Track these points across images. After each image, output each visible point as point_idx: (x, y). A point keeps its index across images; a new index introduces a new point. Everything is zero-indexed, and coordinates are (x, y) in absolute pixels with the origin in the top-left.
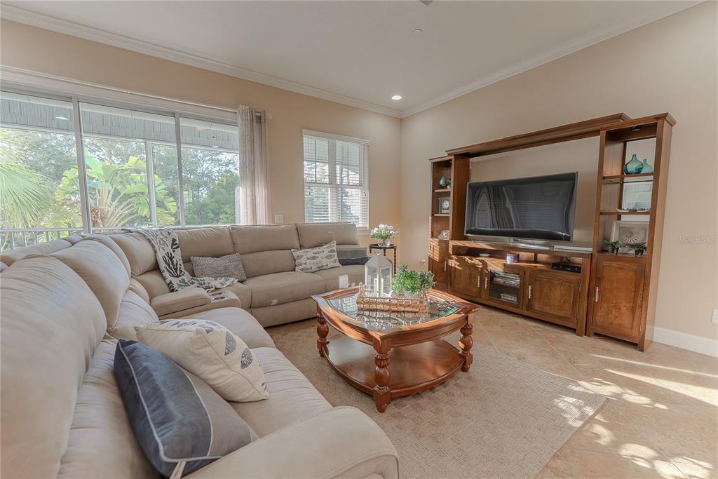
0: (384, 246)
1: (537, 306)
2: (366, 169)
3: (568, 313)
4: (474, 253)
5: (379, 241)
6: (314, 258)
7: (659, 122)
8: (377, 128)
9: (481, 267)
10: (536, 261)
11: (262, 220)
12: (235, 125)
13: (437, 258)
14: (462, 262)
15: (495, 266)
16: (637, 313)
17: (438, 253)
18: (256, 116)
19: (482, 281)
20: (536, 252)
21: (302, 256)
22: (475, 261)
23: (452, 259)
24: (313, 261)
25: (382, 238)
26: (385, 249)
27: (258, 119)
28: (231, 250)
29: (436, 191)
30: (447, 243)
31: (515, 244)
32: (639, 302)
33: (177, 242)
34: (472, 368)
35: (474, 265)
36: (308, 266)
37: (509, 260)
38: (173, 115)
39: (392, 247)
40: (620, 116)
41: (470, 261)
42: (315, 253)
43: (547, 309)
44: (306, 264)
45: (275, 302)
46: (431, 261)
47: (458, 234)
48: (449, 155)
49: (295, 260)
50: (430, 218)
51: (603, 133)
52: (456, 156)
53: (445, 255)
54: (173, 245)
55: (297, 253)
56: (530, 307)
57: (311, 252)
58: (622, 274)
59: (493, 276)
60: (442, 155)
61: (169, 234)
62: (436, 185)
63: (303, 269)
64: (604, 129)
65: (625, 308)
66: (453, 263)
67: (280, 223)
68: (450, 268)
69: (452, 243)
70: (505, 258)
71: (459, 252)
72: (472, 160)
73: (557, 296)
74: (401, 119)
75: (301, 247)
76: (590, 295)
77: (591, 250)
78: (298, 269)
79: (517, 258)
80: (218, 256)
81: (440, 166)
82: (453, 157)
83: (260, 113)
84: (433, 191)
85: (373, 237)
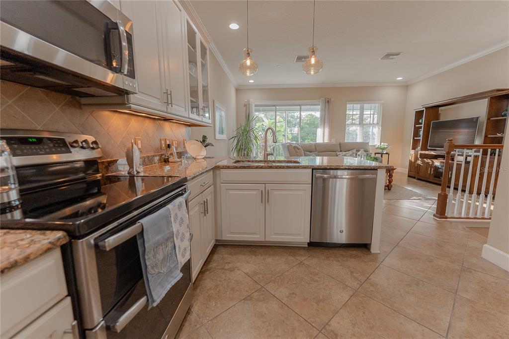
5: (380, 151)
8: (390, 95)
9: (430, 163)
12: (319, 105)
13: (413, 160)
14: (423, 162)
15: (437, 163)
17: (414, 157)
18: (327, 101)
19: (431, 170)
22: (429, 161)
23: (419, 160)
25: (381, 149)
26: (382, 154)
30: (418, 152)
35: (428, 163)
39: (387, 153)
41: (427, 161)
46: (411, 162)
47: (424, 148)
48: (423, 108)
50: (412, 140)
51: (489, 97)
52: (427, 108)
53: (416, 159)
57: (344, 153)
59: (436, 168)
60: (420, 108)
62: (416, 123)
66: (419, 162)
67: (333, 141)
68: (418, 164)
69: (420, 152)
71: (423, 156)
72: (440, 109)
74: (407, 86)
75: (340, 151)
81: (419, 113)
82: (424, 109)
83: (329, 99)
84: (415, 126)
85: (377, 148)
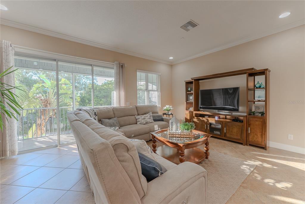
0: (168, 114)
1: (228, 135)
2: (159, 84)
3: (239, 138)
4: (203, 116)
6: (144, 119)
7: (265, 71)
8: (163, 69)
9: (206, 121)
10: (226, 119)
11: (123, 105)
12: (113, 68)
13: (188, 118)
14: (199, 119)
15: (212, 121)
16: (263, 137)
17: (189, 116)
18: (121, 65)
19: (207, 126)
20: (226, 115)
21: (140, 118)
22: (204, 119)
23: (195, 118)
24: (144, 120)
25: (168, 111)
26: (169, 115)
27: (122, 66)
28: (114, 117)
29: (187, 93)
30: (192, 112)
31: (218, 112)
32: (264, 132)
33: (96, 114)
34: (209, 157)
35: (203, 121)
36: (142, 122)
37: (216, 118)
38: (91, 65)
39: (171, 114)
40: (253, 69)
41: (202, 119)
42: (145, 117)
43: (232, 136)
44: (141, 121)
45: (133, 135)
46: (186, 119)
47: (197, 109)
48: (192, 79)
49: (137, 120)
50: (185, 103)
51: (248, 74)
52: (195, 80)
53: (192, 117)
54: (95, 115)
55: (137, 117)
56: (225, 135)
57: (143, 116)
58: (257, 123)
59: (211, 124)
60: (189, 79)
61: (93, 110)
62: (187, 90)
63: (140, 123)
64: (248, 73)
65: (259, 135)
66: (195, 120)
67: (129, 105)
68: (194, 122)
69: (194, 112)
70: (215, 118)
71: (197, 115)
72: (200, 81)
73: (235, 131)
74: (172, 65)
75: (138, 115)
76: (247, 130)
77: (246, 114)
78: (138, 123)
79: (219, 118)
80: (110, 119)
81: (188, 83)
82: (194, 80)
83: (122, 64)
84: (186, 93)
85: (164, 110)
